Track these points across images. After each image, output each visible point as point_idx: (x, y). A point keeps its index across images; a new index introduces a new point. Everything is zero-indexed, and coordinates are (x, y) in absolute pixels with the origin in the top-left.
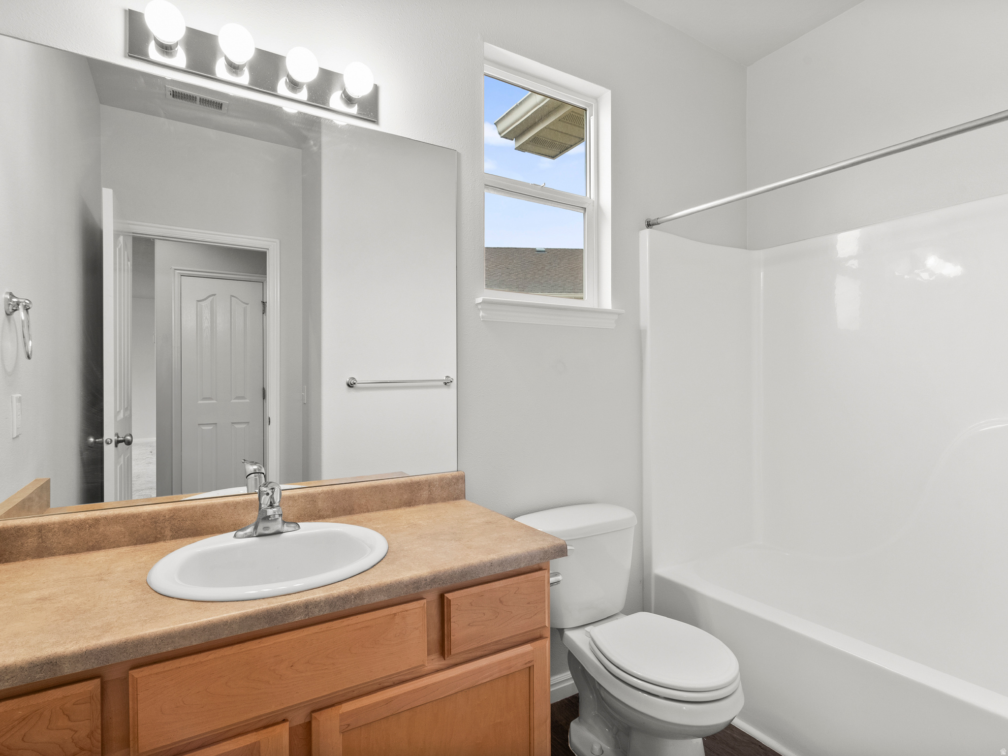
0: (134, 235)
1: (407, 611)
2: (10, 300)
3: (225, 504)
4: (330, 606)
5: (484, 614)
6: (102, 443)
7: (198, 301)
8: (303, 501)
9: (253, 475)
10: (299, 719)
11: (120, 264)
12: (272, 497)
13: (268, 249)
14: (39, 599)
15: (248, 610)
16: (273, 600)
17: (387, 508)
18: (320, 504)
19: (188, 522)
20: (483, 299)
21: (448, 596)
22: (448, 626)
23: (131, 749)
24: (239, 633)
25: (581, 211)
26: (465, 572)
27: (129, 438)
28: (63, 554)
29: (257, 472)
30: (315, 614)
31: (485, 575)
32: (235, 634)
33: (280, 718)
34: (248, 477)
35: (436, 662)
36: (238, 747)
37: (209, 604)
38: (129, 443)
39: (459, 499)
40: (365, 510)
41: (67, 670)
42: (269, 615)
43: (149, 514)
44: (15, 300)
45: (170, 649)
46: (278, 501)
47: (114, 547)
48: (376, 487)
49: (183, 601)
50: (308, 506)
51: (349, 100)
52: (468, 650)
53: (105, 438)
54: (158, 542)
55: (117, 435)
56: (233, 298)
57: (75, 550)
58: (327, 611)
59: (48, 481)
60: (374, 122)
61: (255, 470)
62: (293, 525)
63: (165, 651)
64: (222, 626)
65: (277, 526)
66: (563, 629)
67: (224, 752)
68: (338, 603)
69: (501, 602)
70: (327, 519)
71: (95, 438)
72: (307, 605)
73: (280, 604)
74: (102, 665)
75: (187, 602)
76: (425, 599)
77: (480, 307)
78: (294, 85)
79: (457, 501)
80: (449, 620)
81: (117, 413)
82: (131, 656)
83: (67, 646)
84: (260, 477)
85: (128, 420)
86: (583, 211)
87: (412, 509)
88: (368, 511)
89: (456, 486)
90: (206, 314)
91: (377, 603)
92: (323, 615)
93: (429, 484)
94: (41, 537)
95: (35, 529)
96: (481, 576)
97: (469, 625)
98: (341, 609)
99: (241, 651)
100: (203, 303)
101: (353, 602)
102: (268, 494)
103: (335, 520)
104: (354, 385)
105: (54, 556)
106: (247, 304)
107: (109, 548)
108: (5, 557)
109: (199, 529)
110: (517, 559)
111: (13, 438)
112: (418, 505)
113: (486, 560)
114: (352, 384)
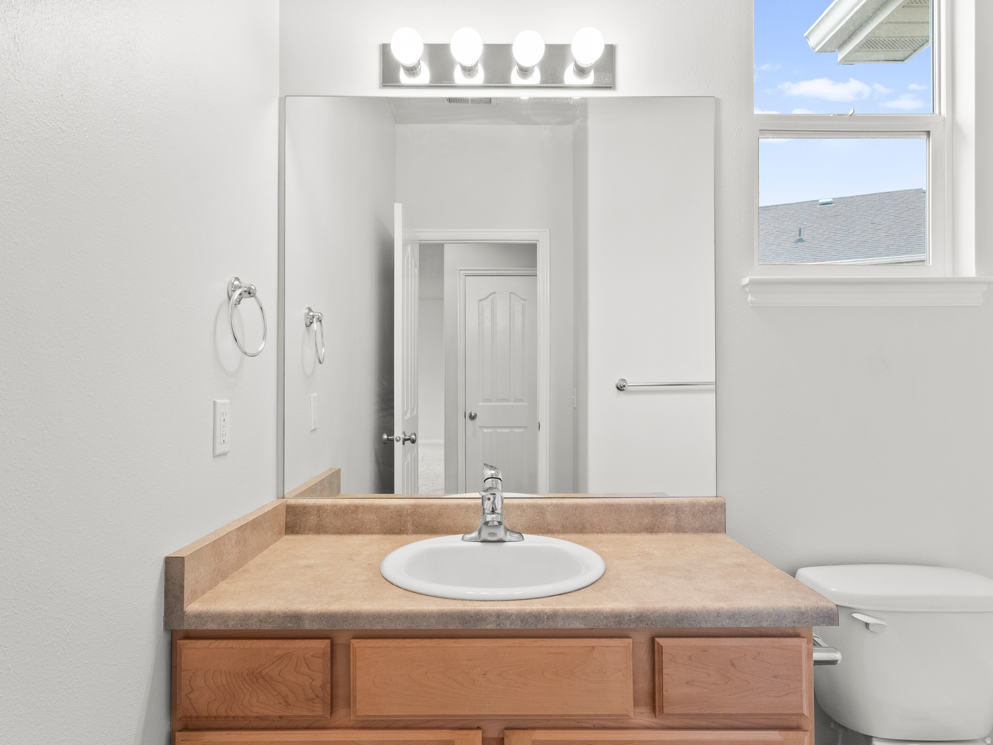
0: (420, 242)
1: (608, 647)
2: (308, 314)
3: (458, 506)
4: (522, 621)
5: (708, 674)
6: (393, 440)
7: (480, 300)
8: (532, 512)
9: (490, 479)
10: (493, 732)
11: (408, 270)
12: (493, 503)
13: (538, 240)
14: (306, 566)
15: (445, 608)
16: (469, 603)
17: (624, 532)
18: (549, 518)
19: (426, 519)
20: (750, 279)
21: (659, 641)
22: (659, 678)
23: (352, 709)
24: (436, 628)
25: (922, 137)
26: (680, 617)
27: (413, 437)
28: (334, 534)
29: (494, 477)
30: (507, 626)
31: (709, 625)
32: (432, 627)
33: (476, 725)
34: (487, 481)
35: (644, 717)
36: (436, 739)
37: (417, 595)
38: (413, 441)
39: (718, 532)
40: (598, 531)
41: (307, 626)
42: (463, 617)
43: (396, 507)
44: (311, 314)
45: (379, 628)
46: (500, 507)
47: (369, 534)
48: (611, 506)
49: (399, 589)
50: (537, 518)
51: (581, 71)
52: (687, 714)
53: (395, 436)
54: (402, 534)
55: (404, 433)
56: (512, 294)
57: (341, 532)
58: (518, 626)
59: (338, 471)
60: (610, 88)
61: (492, 475)
62: (516, 535)
63: (376, 628)
64: (421, 617)
65: (501, 534)
66: (871, 737)
67: (423, 739)
68: (529, 619)
69: (733, 665)
70: (556, 535)
71: (388, 436)
72: (499, 615)
73: (473, 608)
74: (330, 628)
75: (402, 590)
76: (631, 638)
77: (747, 289)
78: (524, 72)
79: (712, 534)
80: (661, 670)
81: (404, 413)
82: (351, 626)
83: (308, 606)
84: (497, 483)
85: (414, 420)
86: (926, 137)
87: (654, 537)
88: (602, 532)
89: (712, 516)
90: (488, 313)
91: (571, 629)
92: (514, 630)
93: (677, 509)
94: (319, 516)
95: (315, 509)
96: (703, 626)
97: (687, 683)
98: (533, 627)
99: (438, 646)
100: (484, 303)
101: (545, 622)
102: (489, 499)
103: (564, 537)
104: (625, 388)
105: (327, 534)
106: (526, 300)
107: (366, 534)
108: (297, 529)
109: (435, 527)
110: (756, 615)
111: (311, 431)
112: (662, 532)
113: (711, 607)
114: (621, 387)
